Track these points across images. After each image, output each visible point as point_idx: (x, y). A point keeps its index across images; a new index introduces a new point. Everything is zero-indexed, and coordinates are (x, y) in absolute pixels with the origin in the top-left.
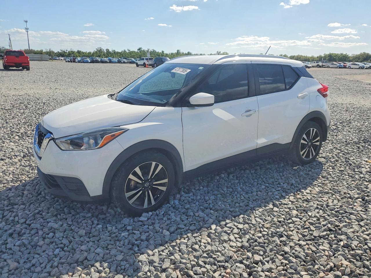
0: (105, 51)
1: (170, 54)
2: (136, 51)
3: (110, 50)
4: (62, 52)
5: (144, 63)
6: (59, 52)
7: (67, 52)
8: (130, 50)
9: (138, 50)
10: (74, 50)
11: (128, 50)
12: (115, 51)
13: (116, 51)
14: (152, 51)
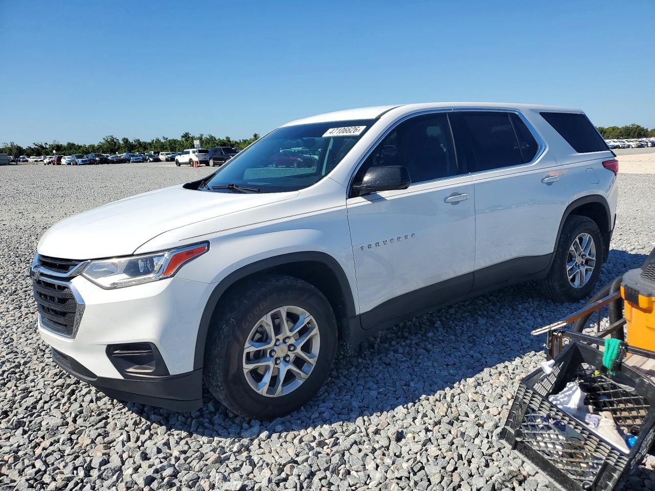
0: (121, 142)
1: (242, 141)
2: (179, 139)
3: (131, 140)
4: (36, 147)
5: (191, 160)
6: (30, 148)
7: (48, 147)
8: (167, 138)
9: (183, 137)
10: (60, 143)
11: (164, 138)
12: (139, 140)
13: (142, 140)
14: (209, 137)
